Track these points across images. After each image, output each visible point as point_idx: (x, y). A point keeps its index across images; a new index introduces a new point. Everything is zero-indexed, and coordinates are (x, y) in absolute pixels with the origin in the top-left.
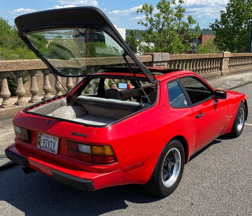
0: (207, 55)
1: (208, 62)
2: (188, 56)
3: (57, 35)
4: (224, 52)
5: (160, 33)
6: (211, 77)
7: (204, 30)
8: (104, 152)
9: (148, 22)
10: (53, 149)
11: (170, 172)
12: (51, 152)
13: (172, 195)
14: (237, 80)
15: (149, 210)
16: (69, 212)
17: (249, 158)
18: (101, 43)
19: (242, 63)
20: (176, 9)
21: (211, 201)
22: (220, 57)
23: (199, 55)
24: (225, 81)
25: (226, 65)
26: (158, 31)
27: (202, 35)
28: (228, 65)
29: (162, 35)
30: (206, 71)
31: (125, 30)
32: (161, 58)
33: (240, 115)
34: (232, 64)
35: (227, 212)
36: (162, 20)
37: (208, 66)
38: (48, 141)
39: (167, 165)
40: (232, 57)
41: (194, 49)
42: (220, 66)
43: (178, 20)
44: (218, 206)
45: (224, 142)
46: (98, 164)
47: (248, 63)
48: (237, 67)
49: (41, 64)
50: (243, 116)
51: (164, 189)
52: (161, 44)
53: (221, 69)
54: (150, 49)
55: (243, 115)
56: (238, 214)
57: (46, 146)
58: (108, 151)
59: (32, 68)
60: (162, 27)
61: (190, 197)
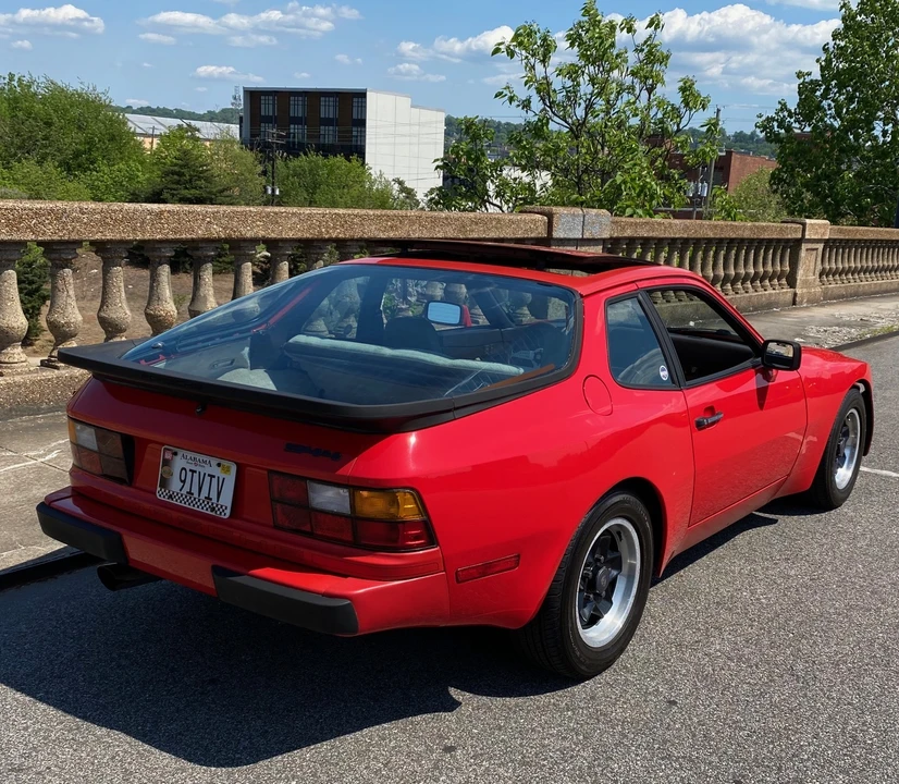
0: (746, 227)
1: (747, 254)
2: (677, 228)
3: (179, 122)
4: (808, 221)
5: (577, 137)
6: (756, 309)
7: (740, 137)
8: (393, 510)
9: (533, 92)
10: (214, 500)
11: (603, 601)
12: (209, 512)
13: (606, 676)
14: (849, 325)
15: (531, 715)
16: (259, 718)
17: (868, 576)
18: (350, 161)
19: (870, 264)
20: (636, 50)
21: (735, 695)
22: (789, 237)
23: (716, 226)
24: (803, 324)
25: (812, 268)
26: (571, 129)
27: (729, 153)
28: (819, 267)
29: (583, 146)
30: (739, 285)
31: (442, 117)
32: (580, 228)
33: (846, 434)
34: (834, 266)
35: (785, 729)
36: (586, 88)
37: (745, 266)
38: (196, 475)
39: (595, 573)
40: (835, 240)
41: (699, 205)
42: (788, 268)
43: (645, 94)
44: (756, 712)
45: (788, 523)
46: (373, 549)
47: (891, 264)
48: (850, 276)
49: (143, 222)
50: (856, 438)
51: (581, 652)
52: (579, 178)
53: (792, 283)
54: (536, 192)
55: (856, 434)
56: (818, 735)
57: (190, 493)
58: (408, 508)
59: (109, 236)
60: (586, 114)
61: (666, 682)
